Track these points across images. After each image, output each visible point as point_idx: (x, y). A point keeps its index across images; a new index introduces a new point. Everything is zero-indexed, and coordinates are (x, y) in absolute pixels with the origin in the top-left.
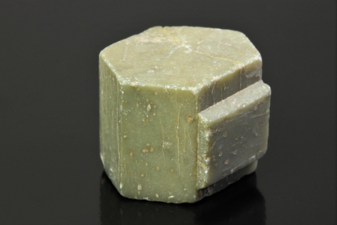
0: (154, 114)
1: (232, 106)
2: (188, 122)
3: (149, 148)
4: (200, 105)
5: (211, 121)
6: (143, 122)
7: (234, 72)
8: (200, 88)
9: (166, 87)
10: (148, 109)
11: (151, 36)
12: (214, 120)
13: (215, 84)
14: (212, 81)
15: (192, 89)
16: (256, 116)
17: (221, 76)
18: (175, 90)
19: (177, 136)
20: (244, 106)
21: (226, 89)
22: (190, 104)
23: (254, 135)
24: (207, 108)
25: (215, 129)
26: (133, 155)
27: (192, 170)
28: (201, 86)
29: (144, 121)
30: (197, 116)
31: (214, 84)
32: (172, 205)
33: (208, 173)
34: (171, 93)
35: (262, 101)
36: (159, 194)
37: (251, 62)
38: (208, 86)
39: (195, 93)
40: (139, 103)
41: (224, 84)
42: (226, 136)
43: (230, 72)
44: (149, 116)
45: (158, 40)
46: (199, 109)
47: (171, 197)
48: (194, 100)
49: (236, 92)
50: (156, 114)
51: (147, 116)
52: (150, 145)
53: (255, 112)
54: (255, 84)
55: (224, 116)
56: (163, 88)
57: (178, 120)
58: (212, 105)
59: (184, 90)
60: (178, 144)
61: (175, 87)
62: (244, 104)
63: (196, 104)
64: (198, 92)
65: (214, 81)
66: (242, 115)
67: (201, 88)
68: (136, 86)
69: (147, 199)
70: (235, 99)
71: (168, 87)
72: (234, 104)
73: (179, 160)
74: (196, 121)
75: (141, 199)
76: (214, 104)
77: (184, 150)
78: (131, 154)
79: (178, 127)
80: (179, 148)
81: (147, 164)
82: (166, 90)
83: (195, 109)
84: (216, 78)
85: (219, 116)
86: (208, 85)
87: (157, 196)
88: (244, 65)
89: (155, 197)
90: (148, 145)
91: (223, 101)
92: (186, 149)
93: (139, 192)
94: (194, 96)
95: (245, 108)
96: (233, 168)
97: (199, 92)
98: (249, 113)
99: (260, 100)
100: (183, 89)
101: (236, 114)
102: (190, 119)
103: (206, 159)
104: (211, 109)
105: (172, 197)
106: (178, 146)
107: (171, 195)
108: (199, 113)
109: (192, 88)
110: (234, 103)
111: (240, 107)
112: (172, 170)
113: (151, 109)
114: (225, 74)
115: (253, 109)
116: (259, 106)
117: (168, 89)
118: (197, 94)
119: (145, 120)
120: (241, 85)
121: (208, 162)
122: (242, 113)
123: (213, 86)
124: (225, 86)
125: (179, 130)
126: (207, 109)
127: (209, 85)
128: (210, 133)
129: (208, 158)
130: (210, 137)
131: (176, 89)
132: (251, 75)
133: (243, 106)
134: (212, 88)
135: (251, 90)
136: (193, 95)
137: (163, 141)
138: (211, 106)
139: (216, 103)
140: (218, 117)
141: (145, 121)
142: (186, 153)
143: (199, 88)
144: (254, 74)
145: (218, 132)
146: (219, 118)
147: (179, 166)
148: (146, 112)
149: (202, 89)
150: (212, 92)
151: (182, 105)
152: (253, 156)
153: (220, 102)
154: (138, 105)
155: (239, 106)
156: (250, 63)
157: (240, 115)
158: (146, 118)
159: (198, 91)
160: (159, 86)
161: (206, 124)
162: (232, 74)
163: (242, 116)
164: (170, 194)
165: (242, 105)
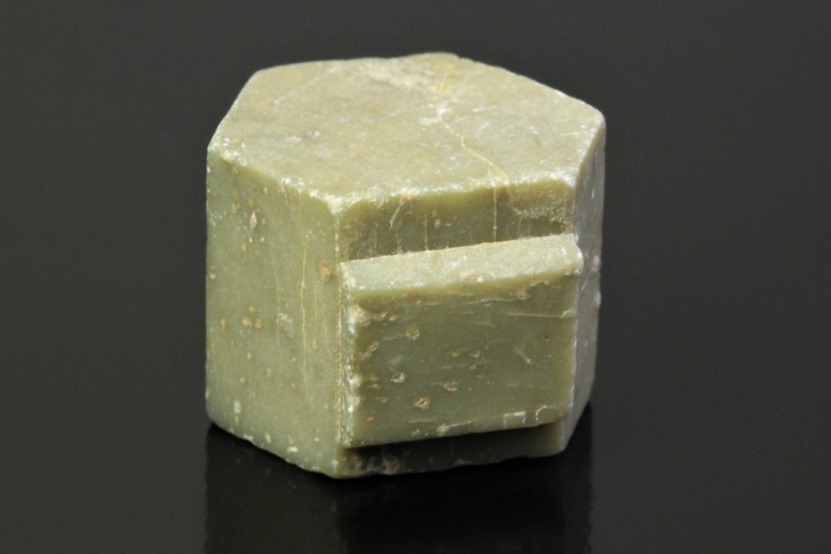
0: (263, 239)
1: (444, 270)
2: (322, 278)
3: (253, 317)
4: (347, 244)
5: (362, 288)
6: (243, 251)
7: (471, 189)
8: (350, 202)
9: (283, 179)
10: (251, 223)
11: (405, 70)
12: (373, 288)
13: (402, 204)
14: (393, 194)
15: (330, 199)
16: (523, 314)
17: (426, 189)
18: (297, 192)
19: (302, 306)
20: (480, 280)
21: (442, 227)
22: (324, 235)
23: (521, 361)
24: (374, 256)
25: (379, 311)
26: (227, 325)
27: (328, 396)
28: (355, 199)
29: (244, 249)
30: (338, 269)
31: (398, 205)
32: (294, 468)
33: (354, 413)
34: (292, 198)
35: (547, 283)
36: (272, 435)
37: (535, 181)
38: (375, 204)
39: (333, 212)
40: (236, 205)
41: (435, 214)
42: (414, 339)
43: (456, 187)
44: (253, 240)
45: (409, 82)
46: (344, 253)
47: (292, 450)
48: (331, 227)
49: (478, 242)
50: (265, 240)
51: (251, 240)
52: (256, 312)
53: (518, 303)
54: (545, 238)
55: (409, 286)
56: (278, 180)
57: (304, 267)
58: (392, 254)
59: (314, 198)
60: (303, 325)
61: (300, 186)
62: (484, 274)
63: (337, 237)
64: (343, 211)
65: (398, 198)
66: (472, 298)
67: (353, 202)
68: (231, 163)
69: (250, 438)
70: (465, 258)
71: (288, 181)
72: (454, 268)
73: (305, 364)
74: (334, 279)
75: (239, 435)
76: (396, 253)
77: (315, 346)
78: (223, 322)
79: (303, 284)
80: (305, 335)
81: (249, 356)
82: (283, 187)
83: (334, 252)
84: (408, 191)
85: (392, 283)
86: (375, 200)
87: (268, 438)
88: (507, 183)
89: (264, 440)
90: (252, 309)
91: (428, 253)
92: (318, 342)
93: (237, 419)
94: (331, 219)
95: (481, 285)
96: (447, 423)
97: (346, 210)
98: (498, 299)
99: (536, 277)
100: (313, 194)
101: (451, 293)
102: (325, 272)
103: (351, 377)
104: (383, 261)
105: (294, 449)
106: (303, 330)
107: (292, 445)
108: (342, 261)
109: (332, 196)
110: (455, 264)
111: (467, 279)
112: (293, 386)
113: (257, 226)
114: (441, 189)
115: (511, 294)
116: (532, 291)
117: (286, 187)
118: (337, 214)
119: (246, 247)
120: (495, 228)
121: (355, 385)
122: (471, 294)
123: (396, 208)
124: (436, 217)
125: (304, 290)
126: (372, 259)
127: (378, 202)
128: (361, 318)
129: (355, 376)
130: (359, 327)
131: (300, 191)
132: (534, 213)
133: (476, 279)
134: (392, 213)
135: (525, 247)
136: (330, 214)
137: (278, 309)
138: (386, 254)
139: (405, 251)
140: (389, 284)
141: (247, 250)
142: (317, 350)
143: (347, 201)
144: (543, 213)
145: (386, 320)
146: (389, 287)
147: (305, 380)
148: (249, 229)
149: (356, 205)
150: (391, 222)
151: (311, 232)
152: (519, 410)
153: (418, 254)
154: (234, 209)
155: (464, 275)
156: (529, 182)
157: (465, 298)
158: (248, 246)
159: (342, 209)
160: (272, 173)
161: (351, 291)
162: (462, 193)
163: (471, 303)
164: (291, 442)
165: (474, 275)
